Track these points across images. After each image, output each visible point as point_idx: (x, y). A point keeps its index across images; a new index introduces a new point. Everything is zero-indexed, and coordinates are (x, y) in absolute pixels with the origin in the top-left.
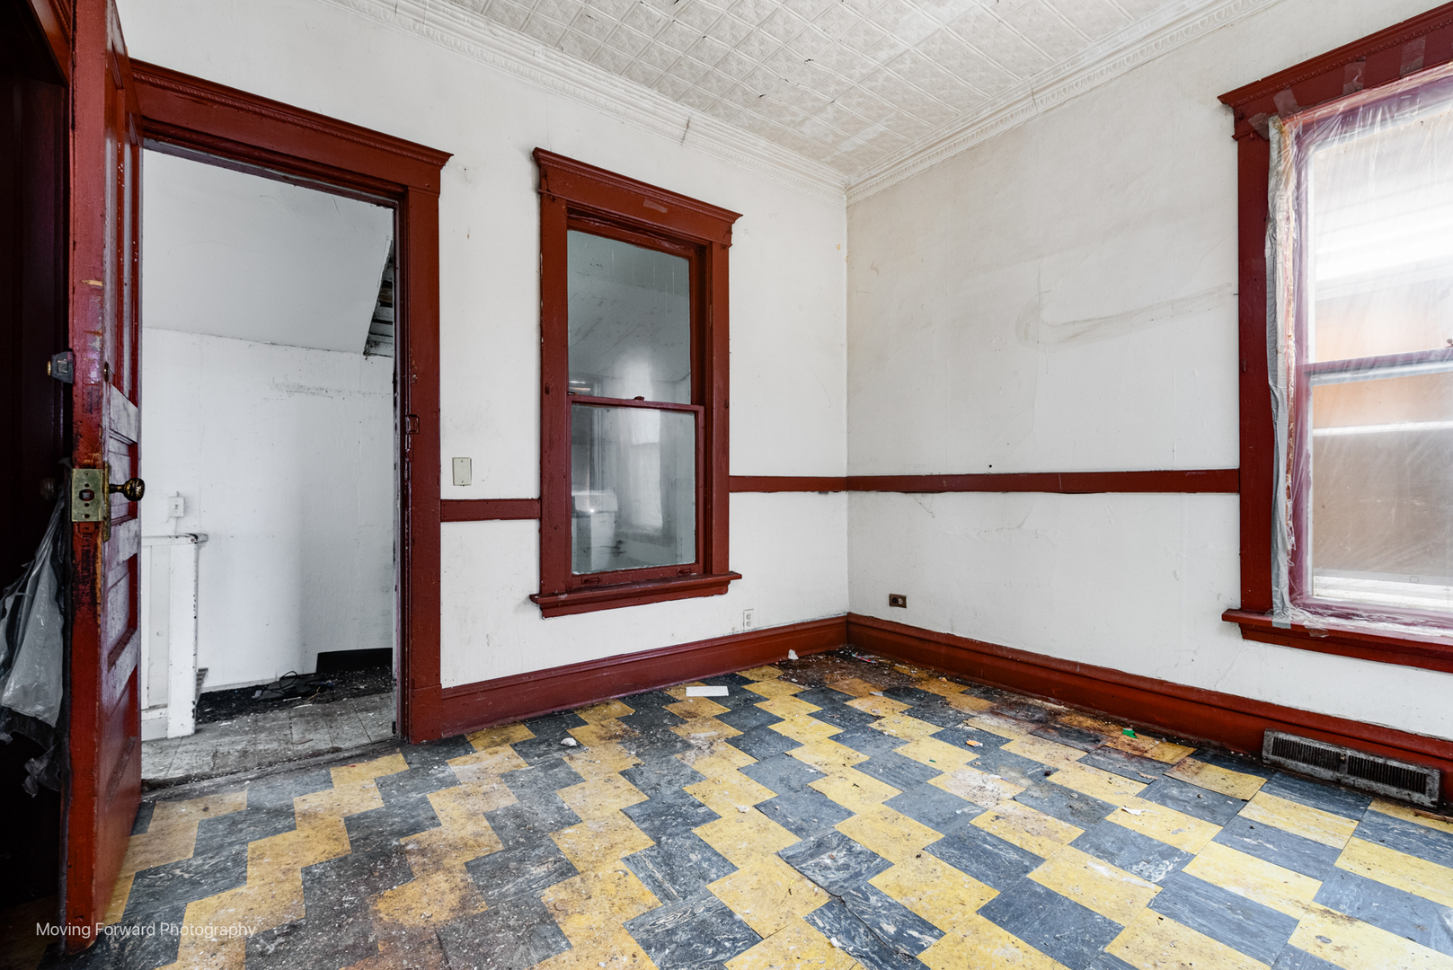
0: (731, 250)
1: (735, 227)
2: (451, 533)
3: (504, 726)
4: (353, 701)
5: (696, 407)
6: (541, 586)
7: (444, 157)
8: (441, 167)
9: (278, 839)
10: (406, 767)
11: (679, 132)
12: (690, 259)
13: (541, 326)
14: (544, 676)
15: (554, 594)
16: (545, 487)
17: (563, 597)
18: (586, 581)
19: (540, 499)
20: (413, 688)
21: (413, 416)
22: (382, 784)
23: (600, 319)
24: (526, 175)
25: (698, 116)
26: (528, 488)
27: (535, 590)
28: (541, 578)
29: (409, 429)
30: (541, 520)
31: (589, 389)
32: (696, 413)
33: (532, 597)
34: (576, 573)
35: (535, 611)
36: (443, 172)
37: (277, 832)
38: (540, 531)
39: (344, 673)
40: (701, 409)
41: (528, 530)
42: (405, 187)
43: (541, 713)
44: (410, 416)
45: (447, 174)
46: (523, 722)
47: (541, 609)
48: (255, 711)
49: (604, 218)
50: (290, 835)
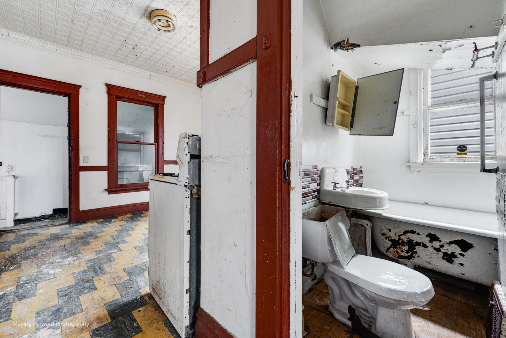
0: (165, 105)
1: (165, 100)
2: (82, 174)
3: (97, 219)
4: (61, 219)
5: (155, 144)
6: (108, 187)
7: (80, 87)
8: (80, 88)
9: (34, 237)
10: (69, 226)
11: (149, 77)
12: (154, 107)
13: (108, 125)
14: (109, 208)
15: (112, 189)
16: (109, 163)
17: (114, 189)
18: (122, 186)
19: (108, 166)
20: (72, 210)
21: (72, 147)
22: (61, 229)
23: (138, 118)
24: (105, 89)
25: (153, 74)
26: (105, 163)
27: (107, 188)
28: (108, 185)
29: (71, 150)
30: (108, 171)
31: (140, 136)
32: (155, 145)
33: (105, 189)
34: (119, 184)
35: (107, 193)
36: (80, 89)
37: (34, 236)
38: (108, 174)
39: (61, 214)
40: (156, 144)
41: (105, 174)
42: (70, 94)
43: (108, 217)
44: (71, 147)
45: (81, 90)
46: (102, 219)
47: (108, 192)
48: (32, 222)
49: (127, 98)
50: (37, 237)
